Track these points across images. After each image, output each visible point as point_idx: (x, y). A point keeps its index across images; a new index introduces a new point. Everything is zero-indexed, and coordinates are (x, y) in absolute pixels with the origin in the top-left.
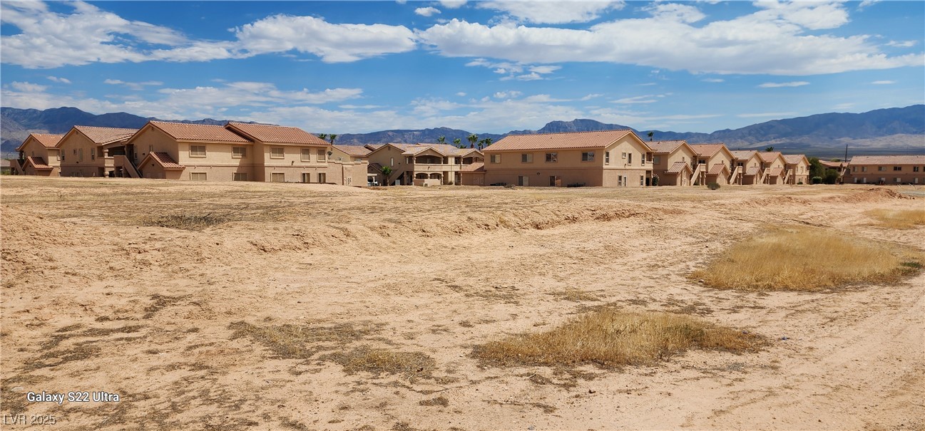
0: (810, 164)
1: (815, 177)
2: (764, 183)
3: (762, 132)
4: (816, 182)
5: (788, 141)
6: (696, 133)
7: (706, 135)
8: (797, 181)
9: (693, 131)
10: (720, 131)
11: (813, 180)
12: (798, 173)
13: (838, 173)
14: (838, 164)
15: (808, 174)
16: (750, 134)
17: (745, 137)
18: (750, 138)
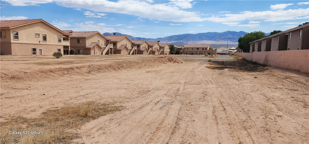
0: (170, 47)
1: (172, 52)
2: (149, 54)
3: (170, 39)
4: (172, 54)
5: (177, 42)
6: (151, 39)
7: (154, 39)
8: (165, 53)
9: (151, 38)
10: (158, 38)
11: (171, 53)
12: (165, 50)
13: (180, 50)
14: (180, 47)
15: (169, 50)
16: (167, 39)
17: (165, 40)
18: (167, 40)
